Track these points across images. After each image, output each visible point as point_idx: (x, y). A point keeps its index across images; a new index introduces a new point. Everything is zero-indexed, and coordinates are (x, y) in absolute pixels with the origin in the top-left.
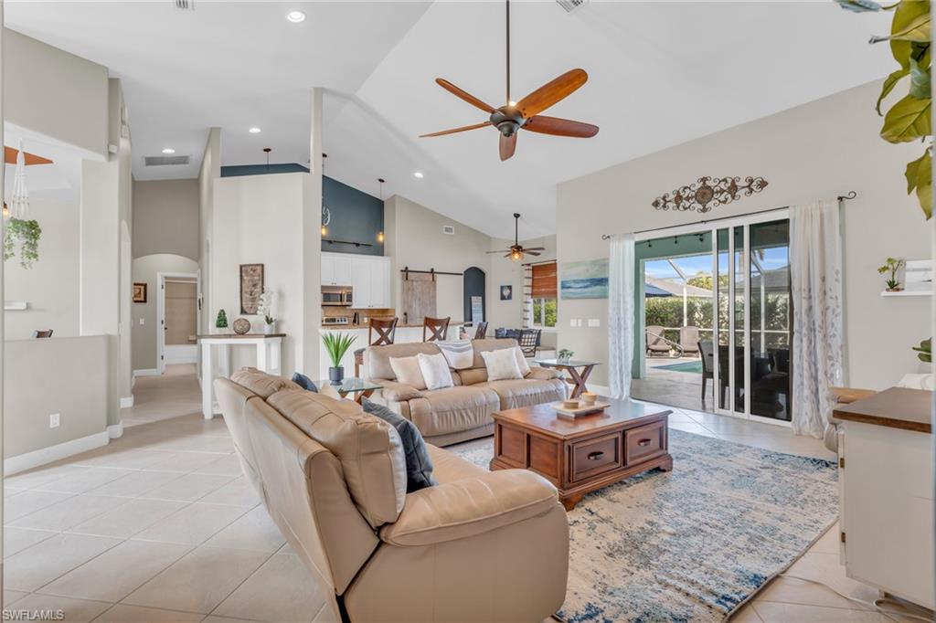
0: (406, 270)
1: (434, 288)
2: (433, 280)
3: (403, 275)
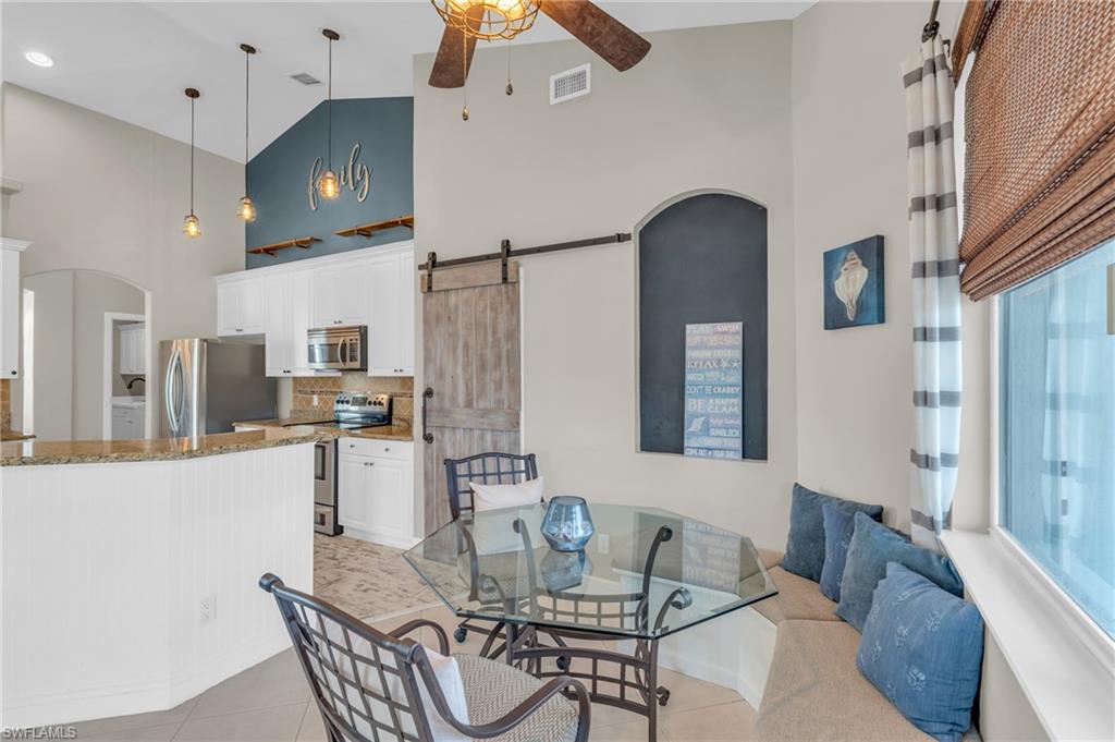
0: (429, 264)
1: (512, 307)
2: (505, 279)
3: (422, 277)
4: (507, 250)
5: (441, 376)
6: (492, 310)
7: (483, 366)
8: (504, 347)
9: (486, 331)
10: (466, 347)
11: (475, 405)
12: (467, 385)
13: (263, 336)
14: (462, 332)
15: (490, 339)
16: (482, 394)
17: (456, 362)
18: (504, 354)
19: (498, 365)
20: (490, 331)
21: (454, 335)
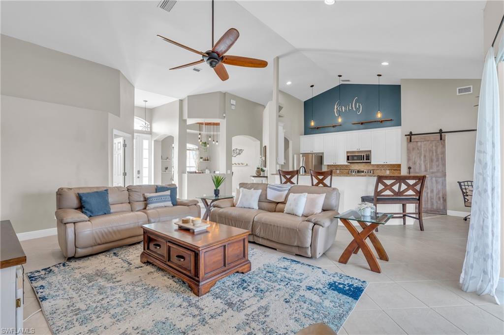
0: (411, 134)
1: (443, 146)
2: (441, 139)
3: (407, 138)
4: (441, 132)
5: (415, 163)
6: (435, 146)
7: (432, 161)
8: (440, 156)
9: (433, 153)
10: (425, 156)
11: (428, 171)
12: (425, 166)
13: (323, 153)
14: (423, 152)
15: (435, 154)
16: (431, 168)
17: (421, 160)
18: (440, 158)
19: (438, 160)
20: (434, 152)
21: (420, 154)
